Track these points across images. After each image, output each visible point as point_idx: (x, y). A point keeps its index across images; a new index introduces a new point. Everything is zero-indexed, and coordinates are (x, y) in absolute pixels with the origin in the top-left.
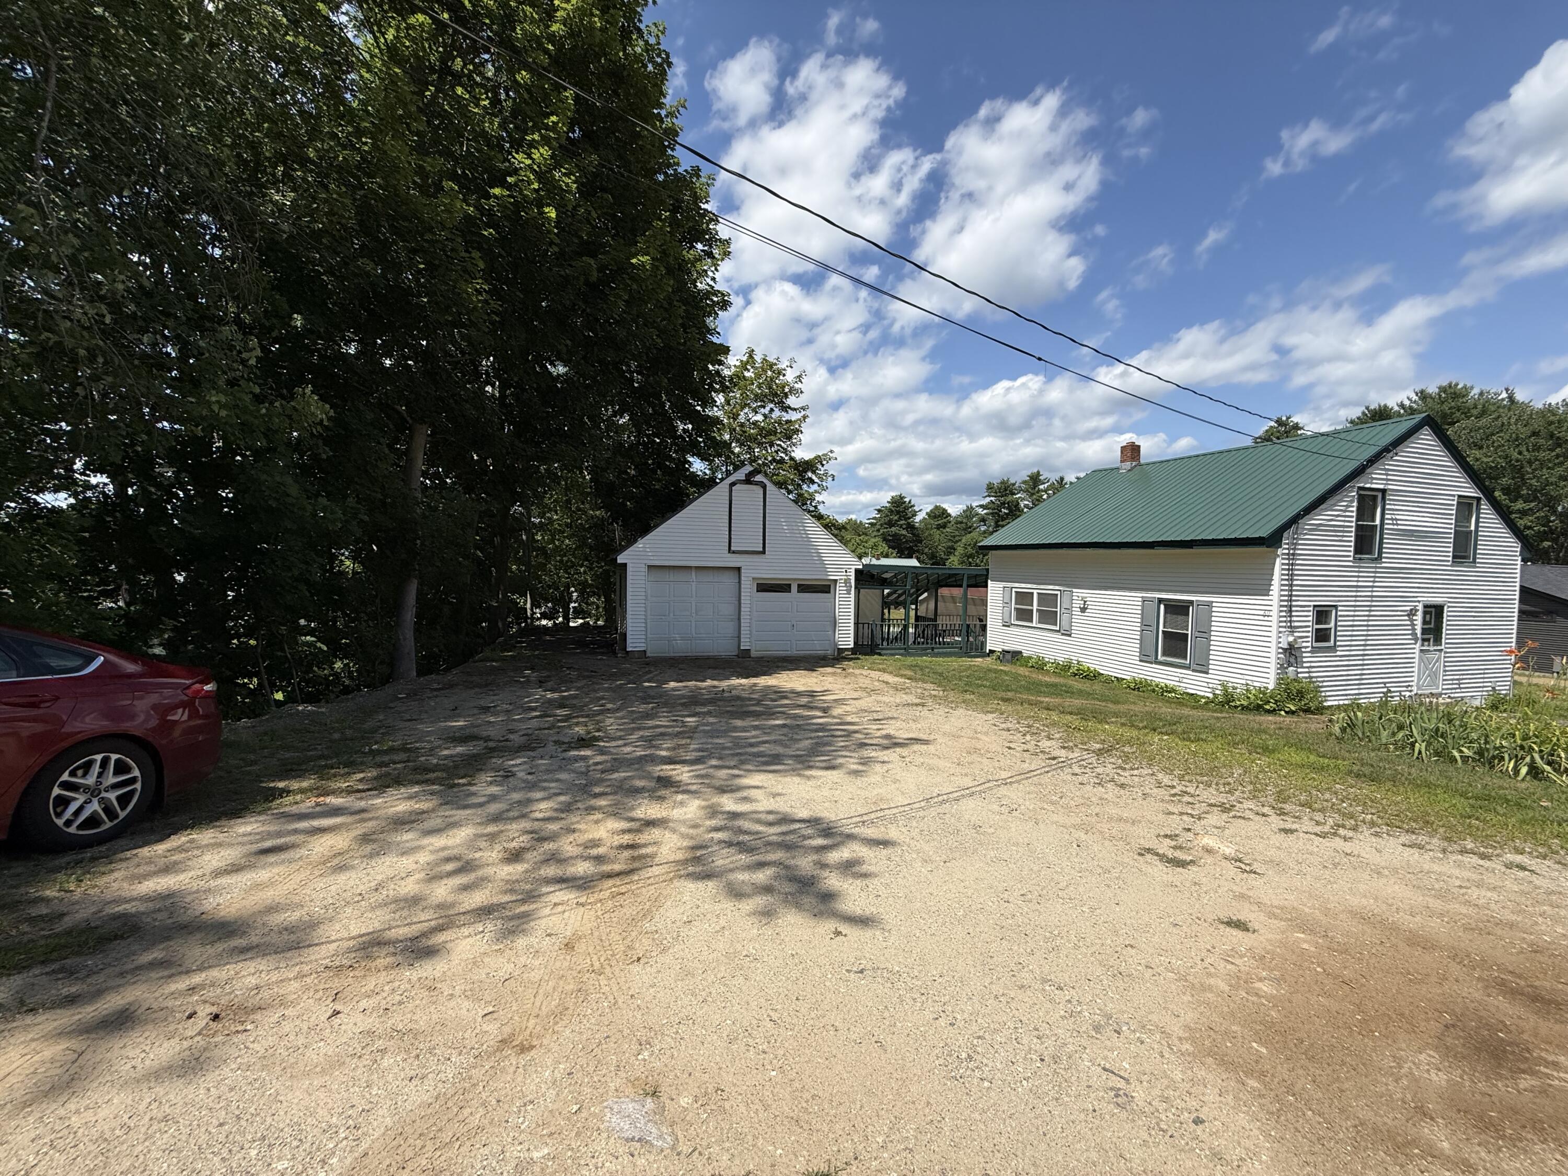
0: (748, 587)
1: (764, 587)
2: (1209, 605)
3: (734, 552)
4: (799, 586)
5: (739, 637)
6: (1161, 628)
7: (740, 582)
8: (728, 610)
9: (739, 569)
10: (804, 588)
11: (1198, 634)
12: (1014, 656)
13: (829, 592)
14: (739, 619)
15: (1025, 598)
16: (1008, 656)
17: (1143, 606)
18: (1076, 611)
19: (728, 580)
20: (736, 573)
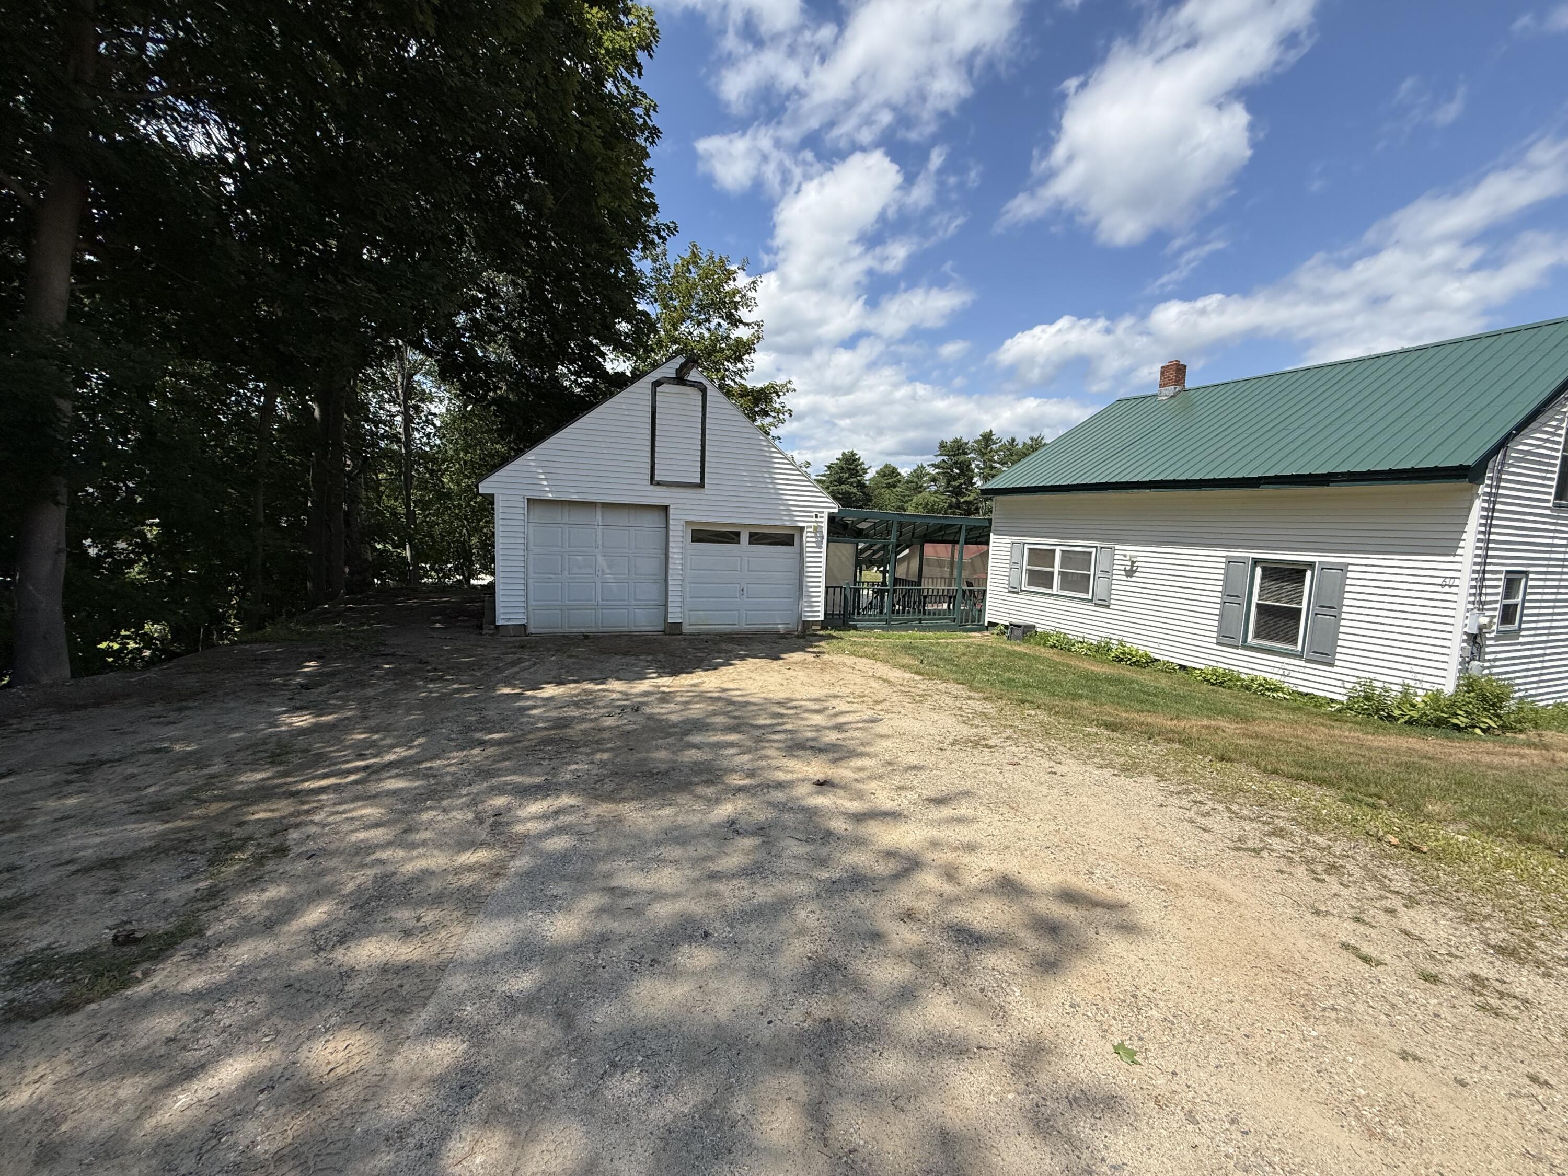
0: (679, 534)
1: (701, 536)
2: (1343, 569)
3: (658, 484)
4: (752, 535)
5: (666, 605)
6: (1255, 600)
7: (667, 528)
8: (649, 566)
9: (666, 508)
10: (758, 538)
11: (1317, 609)
12: (1025, 632)
13: (791, 543)
14: (666, 580)
15: (1041, 556)
16: (1018, 632)
17: (1227, 569)
18: (1119, 575)
19: (652, 521)
20: (663, 514)
